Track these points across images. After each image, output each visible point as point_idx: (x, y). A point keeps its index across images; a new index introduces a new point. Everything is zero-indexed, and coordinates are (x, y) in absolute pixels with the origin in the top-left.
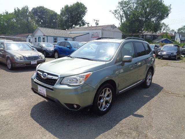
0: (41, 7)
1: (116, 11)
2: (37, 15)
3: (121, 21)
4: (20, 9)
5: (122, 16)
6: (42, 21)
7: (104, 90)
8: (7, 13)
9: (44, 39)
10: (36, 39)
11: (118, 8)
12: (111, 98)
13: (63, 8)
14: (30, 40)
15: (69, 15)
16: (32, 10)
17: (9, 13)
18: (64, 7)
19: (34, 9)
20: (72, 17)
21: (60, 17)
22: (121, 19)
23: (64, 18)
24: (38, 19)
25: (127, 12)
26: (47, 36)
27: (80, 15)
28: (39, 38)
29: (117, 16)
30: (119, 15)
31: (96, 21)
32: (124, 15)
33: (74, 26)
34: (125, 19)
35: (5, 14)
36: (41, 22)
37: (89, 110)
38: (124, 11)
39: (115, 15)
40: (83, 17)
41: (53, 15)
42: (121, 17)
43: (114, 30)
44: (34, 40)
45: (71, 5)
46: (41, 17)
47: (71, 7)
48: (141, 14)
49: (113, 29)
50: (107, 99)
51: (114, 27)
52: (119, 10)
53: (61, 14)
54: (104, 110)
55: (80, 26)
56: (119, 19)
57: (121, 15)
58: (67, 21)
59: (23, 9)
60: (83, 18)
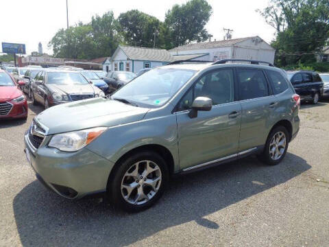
0: (133, 11)
1: (268, 10)
2: (127, 25)
3: (278, 29)
4: (101, 16)
5: (281, 19)
6: (135, 35)
7: (137, 164)
8: (81, 24)
9: (128, 65)
10: (116, 65)
11: (271, 4)
12: (160, 182)
13: (169, 11)
14: (107, 67)
15: (179, 22)
16: (119, 17)
17: (84, 24)
18: (171, 9)
19: (122, 15)
20: (185, 26)
21: (165, 26)
22: (279, 25)
23: (172, 28)
24: (129, 33)
25: (291, 9)
26: (133, 61)
27: (200, 21)
28: (121, 64)
29: (269, 18)
30: (275, 17)
31: (227, 32)
32: (284, 16)
33: (188, 41)
34: (286, 25)
35: (78, 26)
36: (134, 37)
37: (101, 200)
38: (285, 9)
39: (266, 17)
40: (205, 24)
41: (153, 24)
42: (279, 21)
43: (258, 46)
44: (114, 67)
45: (183, 5)
46: (133, 29)
47: (184, 8)
48: (321, 12)
49: (256, 44)
50: (149, 182)
51: (259, 40)
52: (275, 7)
53: (166, 21)
54: (139, 203)
55: (199, 41)
56: (273, 26)
57: (278, 16)
58: (175, 34)
59: (105, 16)
60: (205, 27)
